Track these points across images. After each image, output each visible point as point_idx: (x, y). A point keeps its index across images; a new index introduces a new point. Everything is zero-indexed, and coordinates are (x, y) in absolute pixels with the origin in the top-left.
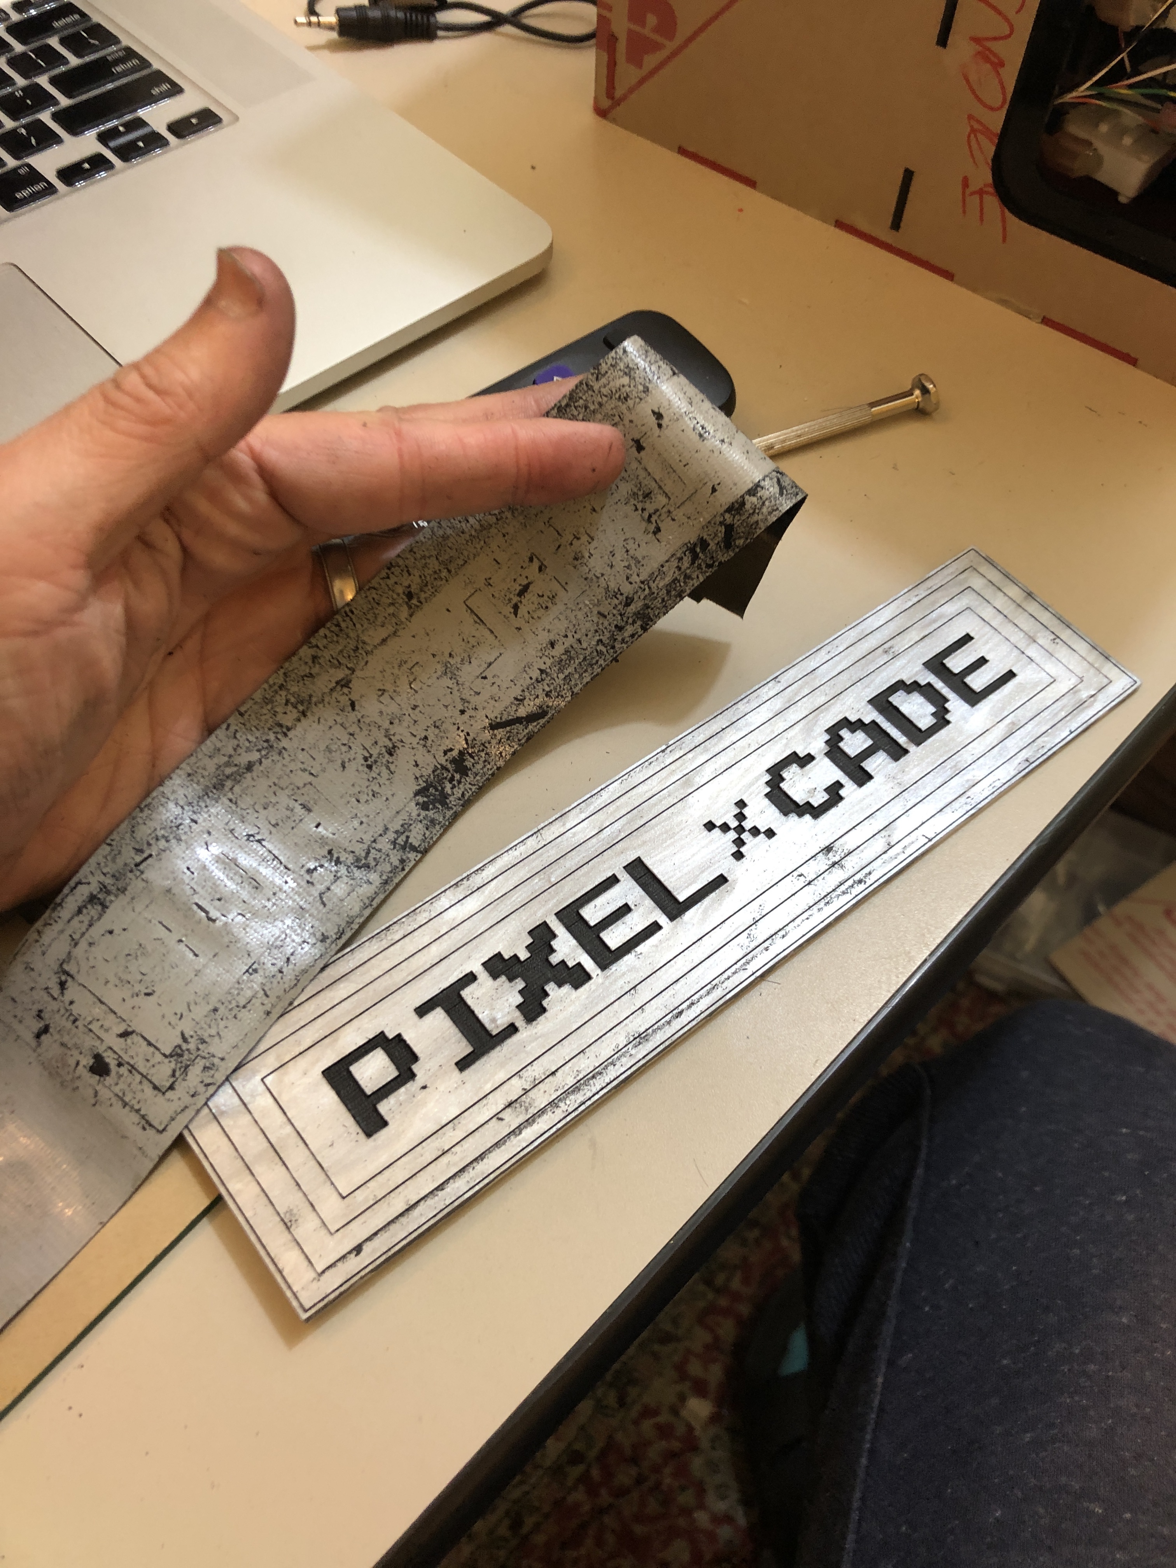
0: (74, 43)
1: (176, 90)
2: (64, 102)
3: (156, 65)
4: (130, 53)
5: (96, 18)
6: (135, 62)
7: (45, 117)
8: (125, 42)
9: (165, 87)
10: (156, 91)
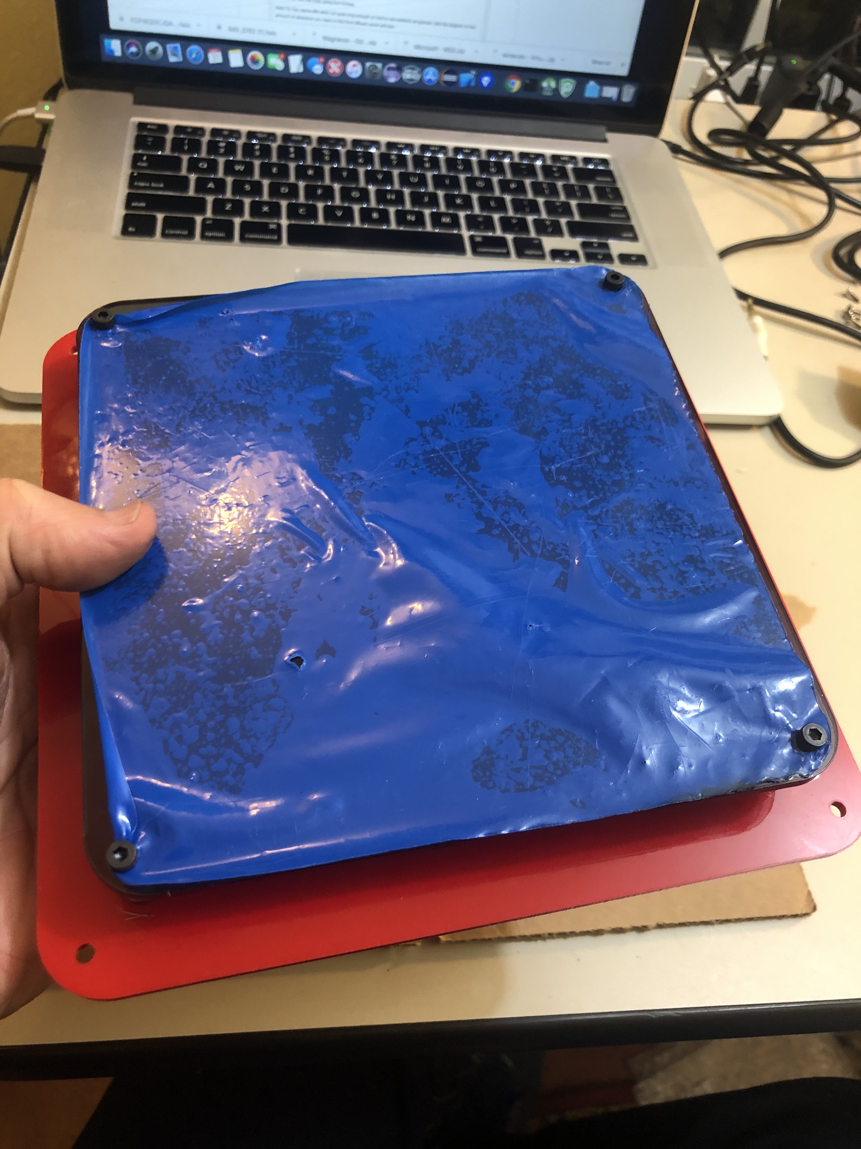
0: (601, 192)
1: (635, 238)
2: (577, 218)
3: (634, 222)
4: (624, 210)
5: (619, 185)
6: (623, 216)
7: (563, 221)
8: (626, 203)
9: (631, 235)
10: (625, 235)
